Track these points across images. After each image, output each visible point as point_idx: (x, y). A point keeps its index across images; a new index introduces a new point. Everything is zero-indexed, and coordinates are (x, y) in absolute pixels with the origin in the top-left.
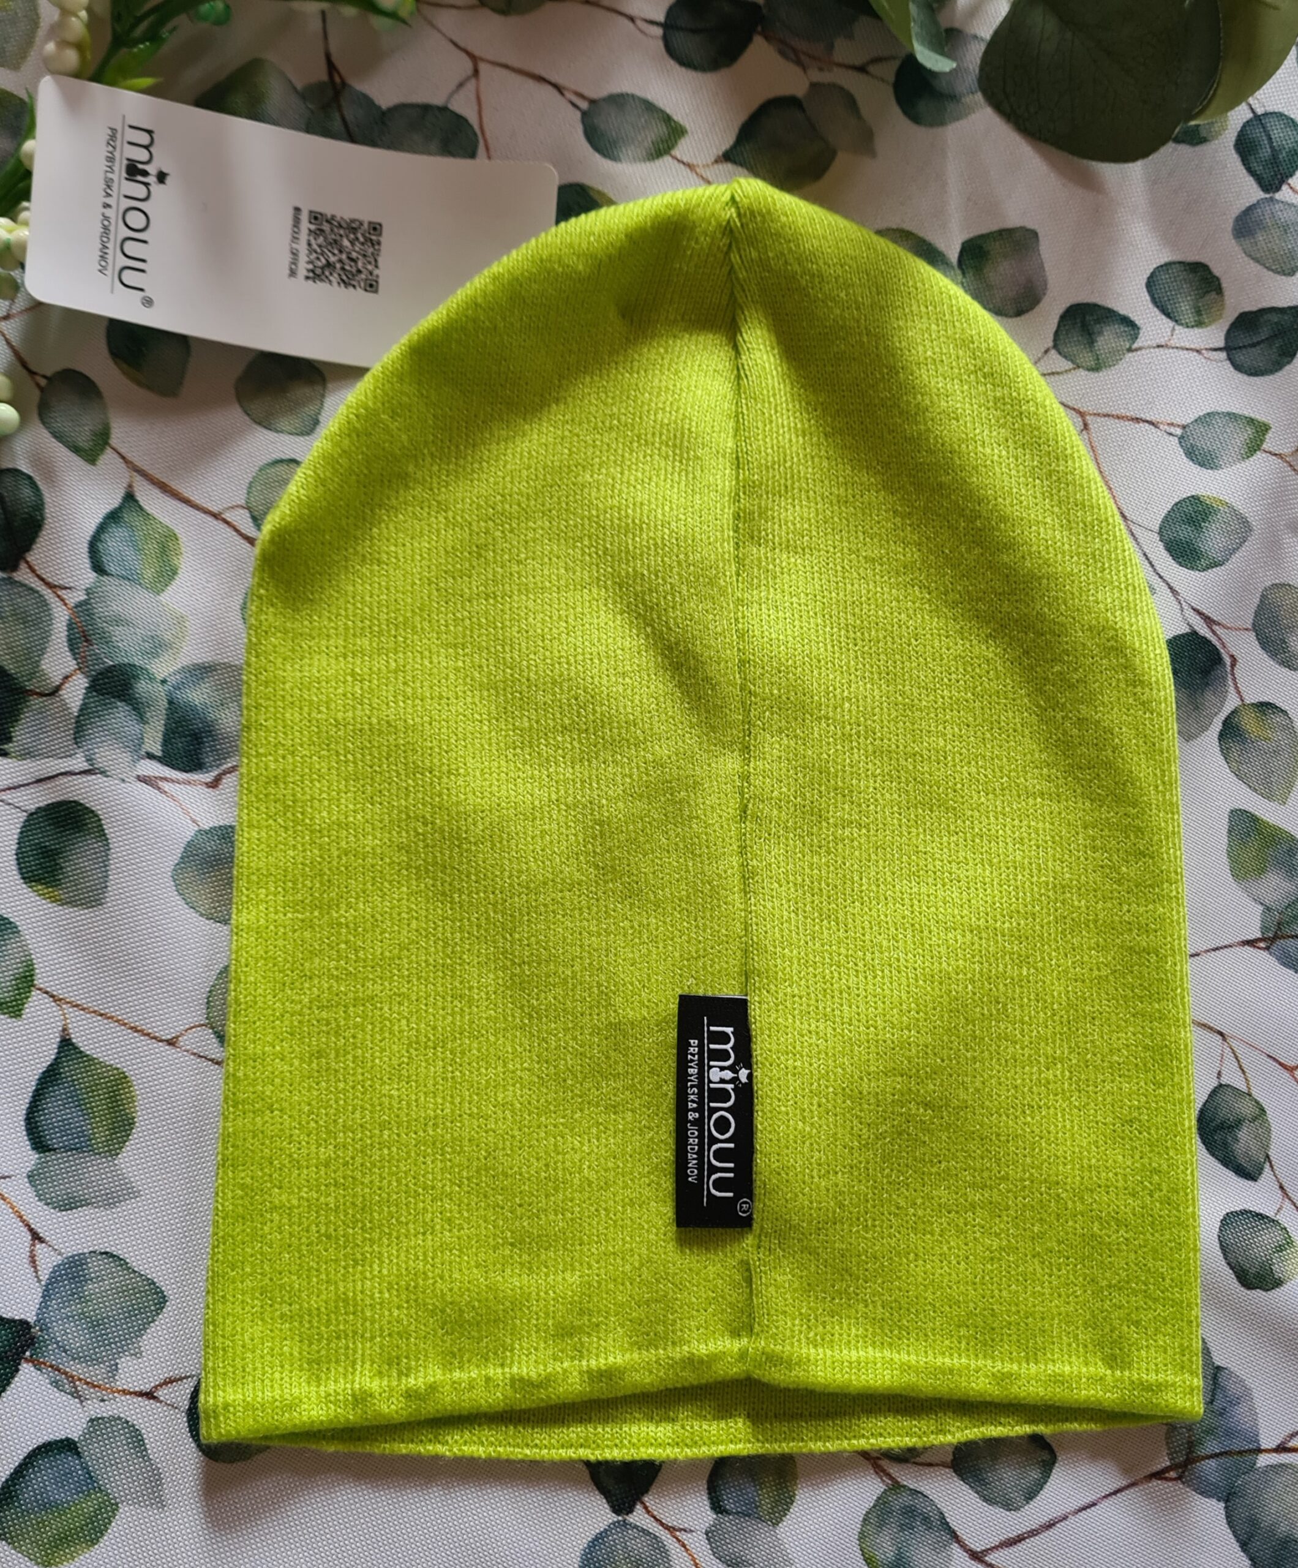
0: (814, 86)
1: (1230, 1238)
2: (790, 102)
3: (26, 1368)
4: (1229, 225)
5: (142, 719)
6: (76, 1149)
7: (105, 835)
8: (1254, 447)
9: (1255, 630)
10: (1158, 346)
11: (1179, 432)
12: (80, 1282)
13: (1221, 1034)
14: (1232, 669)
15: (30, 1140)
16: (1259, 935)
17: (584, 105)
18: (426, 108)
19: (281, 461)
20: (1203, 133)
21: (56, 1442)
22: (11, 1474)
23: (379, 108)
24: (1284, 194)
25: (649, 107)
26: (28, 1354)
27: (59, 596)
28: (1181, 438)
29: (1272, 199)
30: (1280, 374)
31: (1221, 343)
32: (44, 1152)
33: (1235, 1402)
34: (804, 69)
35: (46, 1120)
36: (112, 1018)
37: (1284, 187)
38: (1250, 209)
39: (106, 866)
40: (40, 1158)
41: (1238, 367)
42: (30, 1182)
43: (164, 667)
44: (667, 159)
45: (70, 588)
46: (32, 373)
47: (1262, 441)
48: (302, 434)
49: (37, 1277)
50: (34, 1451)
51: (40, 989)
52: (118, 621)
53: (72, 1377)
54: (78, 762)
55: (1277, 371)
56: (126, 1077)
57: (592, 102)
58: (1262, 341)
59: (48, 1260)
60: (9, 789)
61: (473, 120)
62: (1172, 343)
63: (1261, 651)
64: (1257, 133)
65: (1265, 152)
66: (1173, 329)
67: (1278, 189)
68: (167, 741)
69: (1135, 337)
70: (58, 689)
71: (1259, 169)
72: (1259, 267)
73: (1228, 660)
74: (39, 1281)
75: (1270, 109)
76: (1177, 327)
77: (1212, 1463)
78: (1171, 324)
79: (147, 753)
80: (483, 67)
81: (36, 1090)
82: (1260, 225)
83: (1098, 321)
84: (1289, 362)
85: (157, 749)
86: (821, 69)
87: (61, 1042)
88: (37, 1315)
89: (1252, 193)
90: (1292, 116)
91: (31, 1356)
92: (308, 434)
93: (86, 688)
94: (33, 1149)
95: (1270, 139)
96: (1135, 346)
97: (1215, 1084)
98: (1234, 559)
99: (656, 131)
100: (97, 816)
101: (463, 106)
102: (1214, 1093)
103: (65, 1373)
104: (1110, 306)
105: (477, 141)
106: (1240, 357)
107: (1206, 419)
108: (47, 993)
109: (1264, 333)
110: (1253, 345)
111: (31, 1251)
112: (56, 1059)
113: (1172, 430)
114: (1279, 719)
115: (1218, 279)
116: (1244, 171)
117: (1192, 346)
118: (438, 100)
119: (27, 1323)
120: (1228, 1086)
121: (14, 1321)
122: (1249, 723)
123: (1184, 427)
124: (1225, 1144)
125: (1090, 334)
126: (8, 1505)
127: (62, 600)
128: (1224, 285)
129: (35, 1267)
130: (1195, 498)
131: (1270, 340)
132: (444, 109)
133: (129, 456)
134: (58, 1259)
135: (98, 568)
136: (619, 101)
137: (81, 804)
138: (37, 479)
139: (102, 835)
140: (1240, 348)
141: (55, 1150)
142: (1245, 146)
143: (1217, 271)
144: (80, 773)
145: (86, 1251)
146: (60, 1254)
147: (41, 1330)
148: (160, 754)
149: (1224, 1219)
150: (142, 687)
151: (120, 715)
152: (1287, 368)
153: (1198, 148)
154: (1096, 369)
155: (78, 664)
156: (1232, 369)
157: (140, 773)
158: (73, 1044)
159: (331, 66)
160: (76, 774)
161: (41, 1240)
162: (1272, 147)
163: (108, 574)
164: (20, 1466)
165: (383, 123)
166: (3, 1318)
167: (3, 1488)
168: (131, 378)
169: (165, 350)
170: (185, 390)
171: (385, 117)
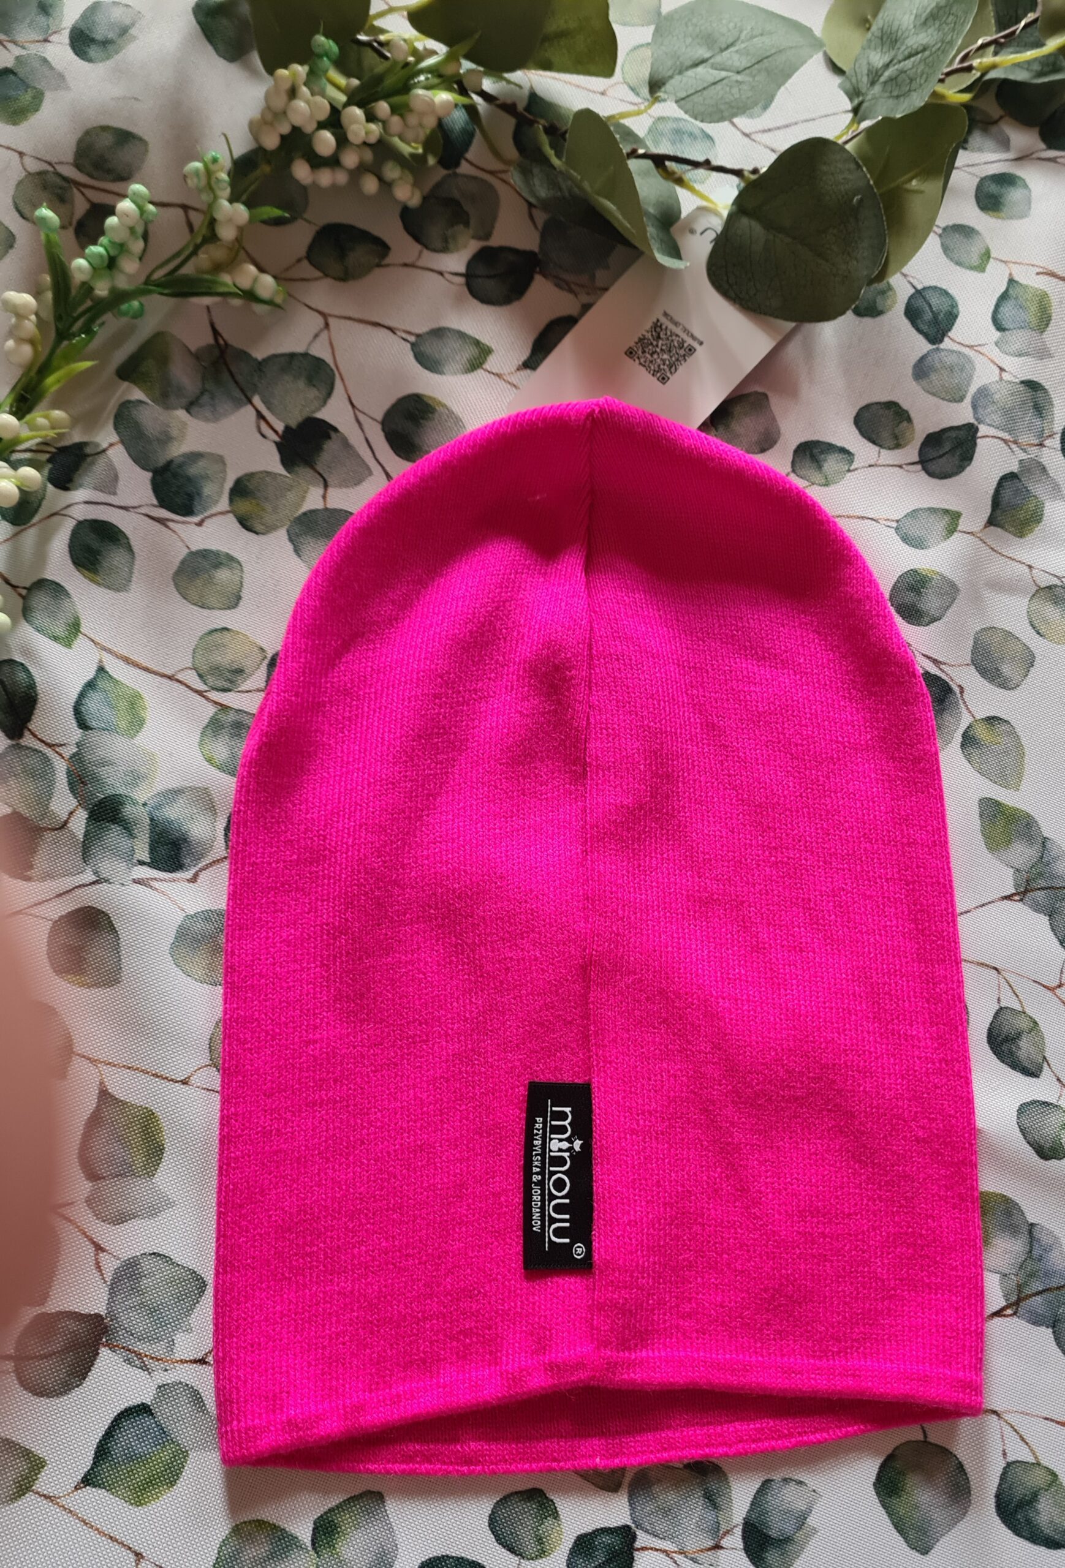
1: (1027, 1123)
3: (104, 1352)
4: (910, 371)
5: (132, 836)
6: (121, 1175)
7: (114, 928)
8: (951, 530)
9: (975, 665)
10: (870, 466)
11: (894, 525)
12: (137, 1279)
13: (996, 969)
14: (962, 696)
15: (83, 1172)
16: (1013, 891)
17: (412, 339)
18: (292, 356)
19: (216, 630)
20: (880, 308)
21: (135, 1407)
22: (103, 1436)
23: (256, 360)
24: (947, 344)
25: (462, 335)
26: (104, 1340)
27: (57, 752)
28: (897, 529)
29: (938, 349)
30: (963, 474)
31: (916, 458)
32: (96, 1181)
33: (1048, 1249)
34: (576, 295)
35: (94, 1155)
36: (137, 1069)
37: (946, 339)
38: (922, 359)
39: (118, 952)
40: (94, 1186)
41: (931, 474)
42: (88, 1205)
43: (143, 794)
44: (480, 372)
45: (64, 745)
46: (14, 587)
47: (957, 525)
48: (229, 608)
49: (103, 1279)
50: (119, 1415)
51: (78, 1055)
52: (104, 763)
53: (140, 1354)
54: (88, 876)
55: (960, 472)
56: (153, 1114)
57: (418, 336)
58: (947, 453)
59: (110, 1265)
60: (36, 905)
61: (329, 359)
62: (880, 462)
63: (982, 679)
64: (919, 303)
65: (928, 316)
66: (879, 452)
67: (941, 341)
68: (153, 850)
69: (851, 462)
70: (66, 823)
71: (925, 328)
72: (936, 399)
73: (957, 690)
74: (105, 1282)
75: (927, 284)
76: (882, 450)
77: (1038, 1298)
78: (877, 448)
79: (138, 861)
80: (331, 321)
81: (85, 1133)
82: (932, 369)
83: (822, 452)
84: (969, 465)
85: (146, 857)
86: (588, 294)
87: (100, 1093)
88: (107, 1309)
89: (922, 346)
90: (944, 288)
91: (107, 1341)
92: (234, 608)
93: (87, 819)
94: (87, 1179)
95: (930, 306)
96: (852, 468)
97: (997, 1007)
98: (948, 614)
99: (468, 353)
100: (107, 915)
101: (320, 351)
102: (997, 1015)
103: (135, 1352)
104: (829, 441)
105: (334, 375)
106: (932, 467)
107: (914, 514)
108: (84, 1057)
109: (947, 446)
110: (941, 456)
111: (96, 1259)
112: (97, 1107)
113: (889, 524)
114: (1004, 727)
115: (907, 412)
116: (915, 331)
117: (895, 463)
118: (300, 349)
119: (101, 1316)
120: (1007, 1008)
121: (91, 1315)
122: (981, 732)
123: (897, 521)
124: (1011, 1053)
125: (817, 462)
126: (103, 1460)
127: (60, 755)
128: (913, 415)
129: (100, 1271)
130: (915, 571)
131: (952, 450)
132: (306, 355)
133: (97, 639)
134: (117, 1264)
135: (83, 725)
136: (439, 333)
137: (94, 908)
138: (27, 664)
139: (112, 928)
140: (931, 460)
141: (104, 1178)
142: (912, 313)
143: (905, 405)
144: (91, 884)
145: (138, 1254)
146: (119, 1259)
147: (112, 1320)
148: (149, 860)
149: (1020, 1109)
150: (128, 810)
151: (114, 835)
152: (968, 468)
153: (878, 319)
154: (826, 485)
155: (78, 801)
156: (927, 476)
157: (135, 877)
158: (109, 1094)
159: (216, 333)
160: (87, 885)
161: (103, 1250)
162: (932, 311)
163: (91, 729)
164: (109, 1428)
165: (260, 370)
166: (82, 1315)
167: (98, 1447)
168: (91, 580)
169: (115, 558)
170: (133, 586)
171: (261, 366)
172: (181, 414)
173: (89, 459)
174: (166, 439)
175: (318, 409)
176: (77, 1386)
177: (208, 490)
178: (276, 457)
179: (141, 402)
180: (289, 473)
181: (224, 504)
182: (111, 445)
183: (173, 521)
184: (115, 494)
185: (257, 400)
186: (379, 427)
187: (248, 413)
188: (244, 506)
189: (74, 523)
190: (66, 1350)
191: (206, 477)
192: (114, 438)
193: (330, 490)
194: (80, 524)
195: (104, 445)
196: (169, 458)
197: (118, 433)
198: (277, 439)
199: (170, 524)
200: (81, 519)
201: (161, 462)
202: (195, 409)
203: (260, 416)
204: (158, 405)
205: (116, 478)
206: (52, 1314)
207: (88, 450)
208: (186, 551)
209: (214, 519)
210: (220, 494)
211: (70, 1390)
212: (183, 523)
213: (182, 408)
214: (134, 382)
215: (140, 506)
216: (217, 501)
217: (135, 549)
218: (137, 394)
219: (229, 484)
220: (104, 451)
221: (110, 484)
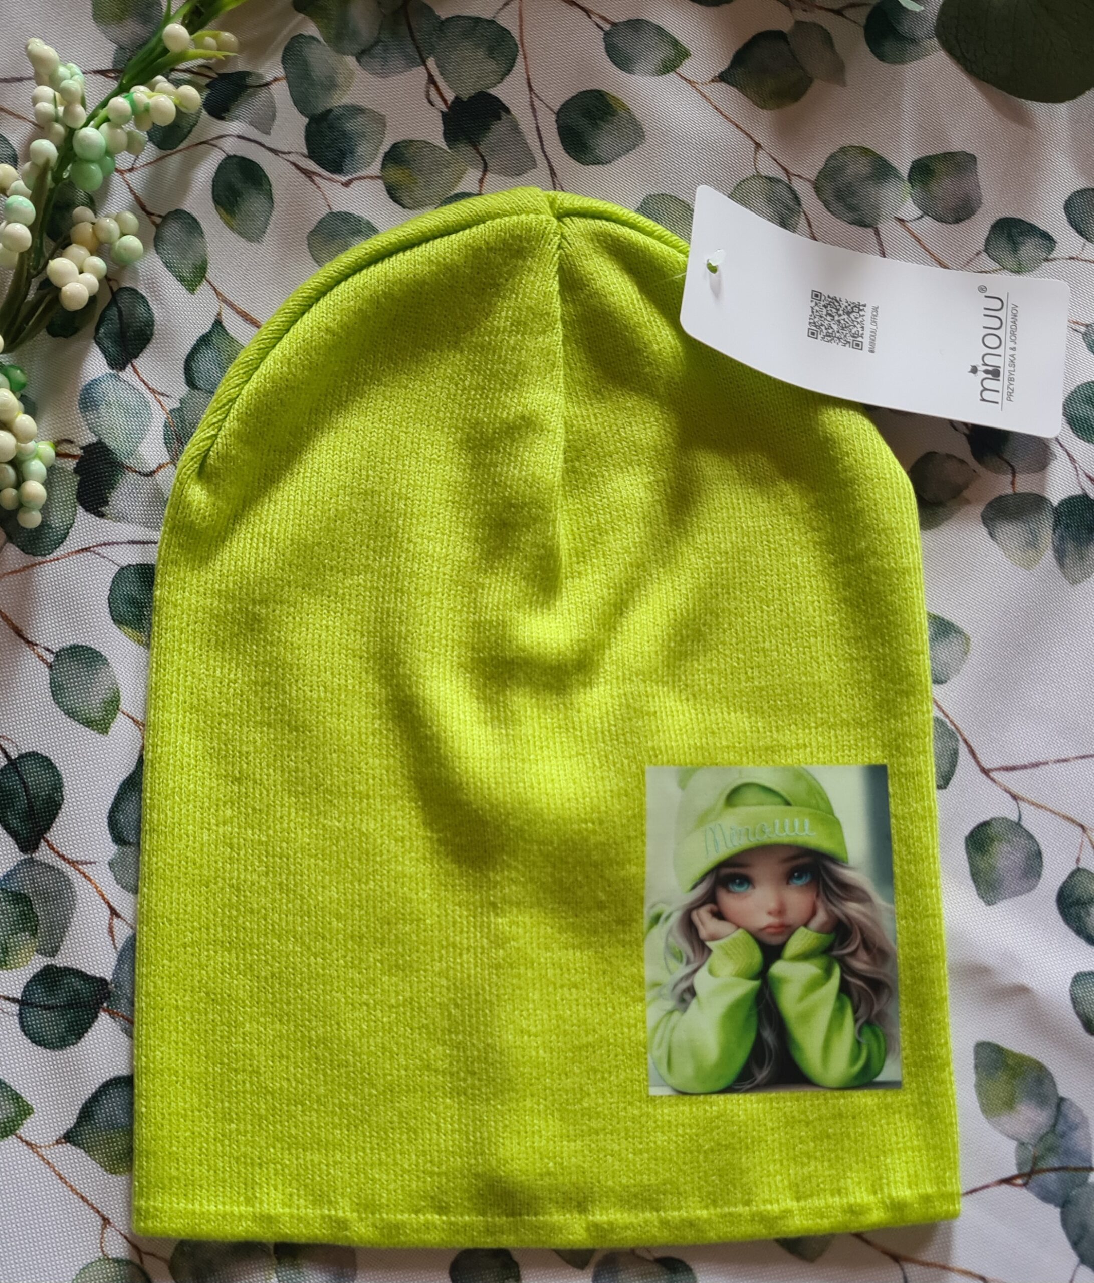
0: (798, 23)
2: (777, 36)
3: (103, 1016)
15: (111, 834)
17: (607, 27)
18: (477, 20)
21: (123, 1078)
22: (89, 1098)
23: (439, 17)
25: (660, 31)
26: (105, 1005)
27: (158, 400)
32: (122, 845)
34: (791, 9)
35: (124, 819)
40: (119, 850)
42: (111, 868)
44: (672, 75)
45: (167, 396)
46: (149, 214)
49: (114, 944)
50: (107, 1081)
51: (124, 713)
57: (614, 24)
59: (122, 932)
60: (104, 545)
61: (515, 33)
69: (1051, 249)
74: (115, 948)
81: (118, 796)
83: (1022, 234)
86: (805, 10)
88: (113, 975)
91: (108, 1006)
94: (114, 842)
99: (664, 52)
101: (507, 21)
104: (1033, 222)
105: (517, 51)
108: (129, 716)
111: (110, 924)
118: (487, 15)
119: (105, 980)
121: (95, 978)
125: (1014, 243)
126: (86, 1121)
127: (160, 403)
129: (113, 937)
132: (492, 22)
133: (220, 289)
135: (192, 383)
136: (636, 25)
138: (149, 299)
141: (125, 843)
147: (116, 987)
154: (1018, 272)
161: (118, 916)
163: (198, 388)
164: (96, 1092)
165: (441, 30)
166: (87, 975)
167: (83, 1108)
168: (227, 223)
169: (254, 203)
170: (267, 238)
171: (443, 25)
172: (351, 60)
173: (250, 90)
174: (331, 85)
175: (494, 85)
176: (73, 1044)
177: (362, 149)
178: (440, 128)
179: (313, 38)
180: (450, 148)
181: (375, 168)
182: (276, 79)
183: (320, 176)
184: (268, 133)
185: (431, 62)
186: (554, 117)
187: (419, 75)
188: (396, 174)
189: (224, 156)
190: (69, 1006)
191: (363, 135)
192: (280, 72)
193: (489, 176)
194: (229, 158)
195: (269, 78)
196: (328, 107)
197: (285, 68)
198: (445, 109)
199: (316, 179)
200: (231, 153)
201: (320, 109)
202: (365, 59)
203: (432, 80)
204: (329, 46)
205: (273, 117)
206: (60, 968)
207: (250, 81)
208: (326, 211)
209: (363, 183)
210: (373, 157)
211: (65, 1046)
212: (329, 180)
213: (353, 55)
214: (312, 15)
215: (289, 153)
216: (369, 164)
217: (276, 198)
218: (311, 29)
219: (385, 148)
220: (267, 84)
221: (265, 123)
